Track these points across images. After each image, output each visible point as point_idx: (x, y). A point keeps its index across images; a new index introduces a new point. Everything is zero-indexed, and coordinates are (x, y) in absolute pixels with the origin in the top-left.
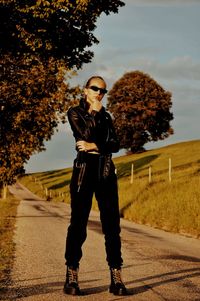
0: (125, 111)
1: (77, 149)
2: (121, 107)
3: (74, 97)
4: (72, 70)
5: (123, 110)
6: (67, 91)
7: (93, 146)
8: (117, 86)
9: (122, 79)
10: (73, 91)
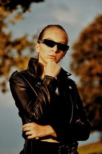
0: (98, 75)
1: (24, 135)
2: (91, 68)
3: (19, 52)
4: (15, 13)
5: (94, 71)
6: (8, 43)
7: (49, 130)
8: (85, 36)
9: (93, 25)
10: (17, 43)
